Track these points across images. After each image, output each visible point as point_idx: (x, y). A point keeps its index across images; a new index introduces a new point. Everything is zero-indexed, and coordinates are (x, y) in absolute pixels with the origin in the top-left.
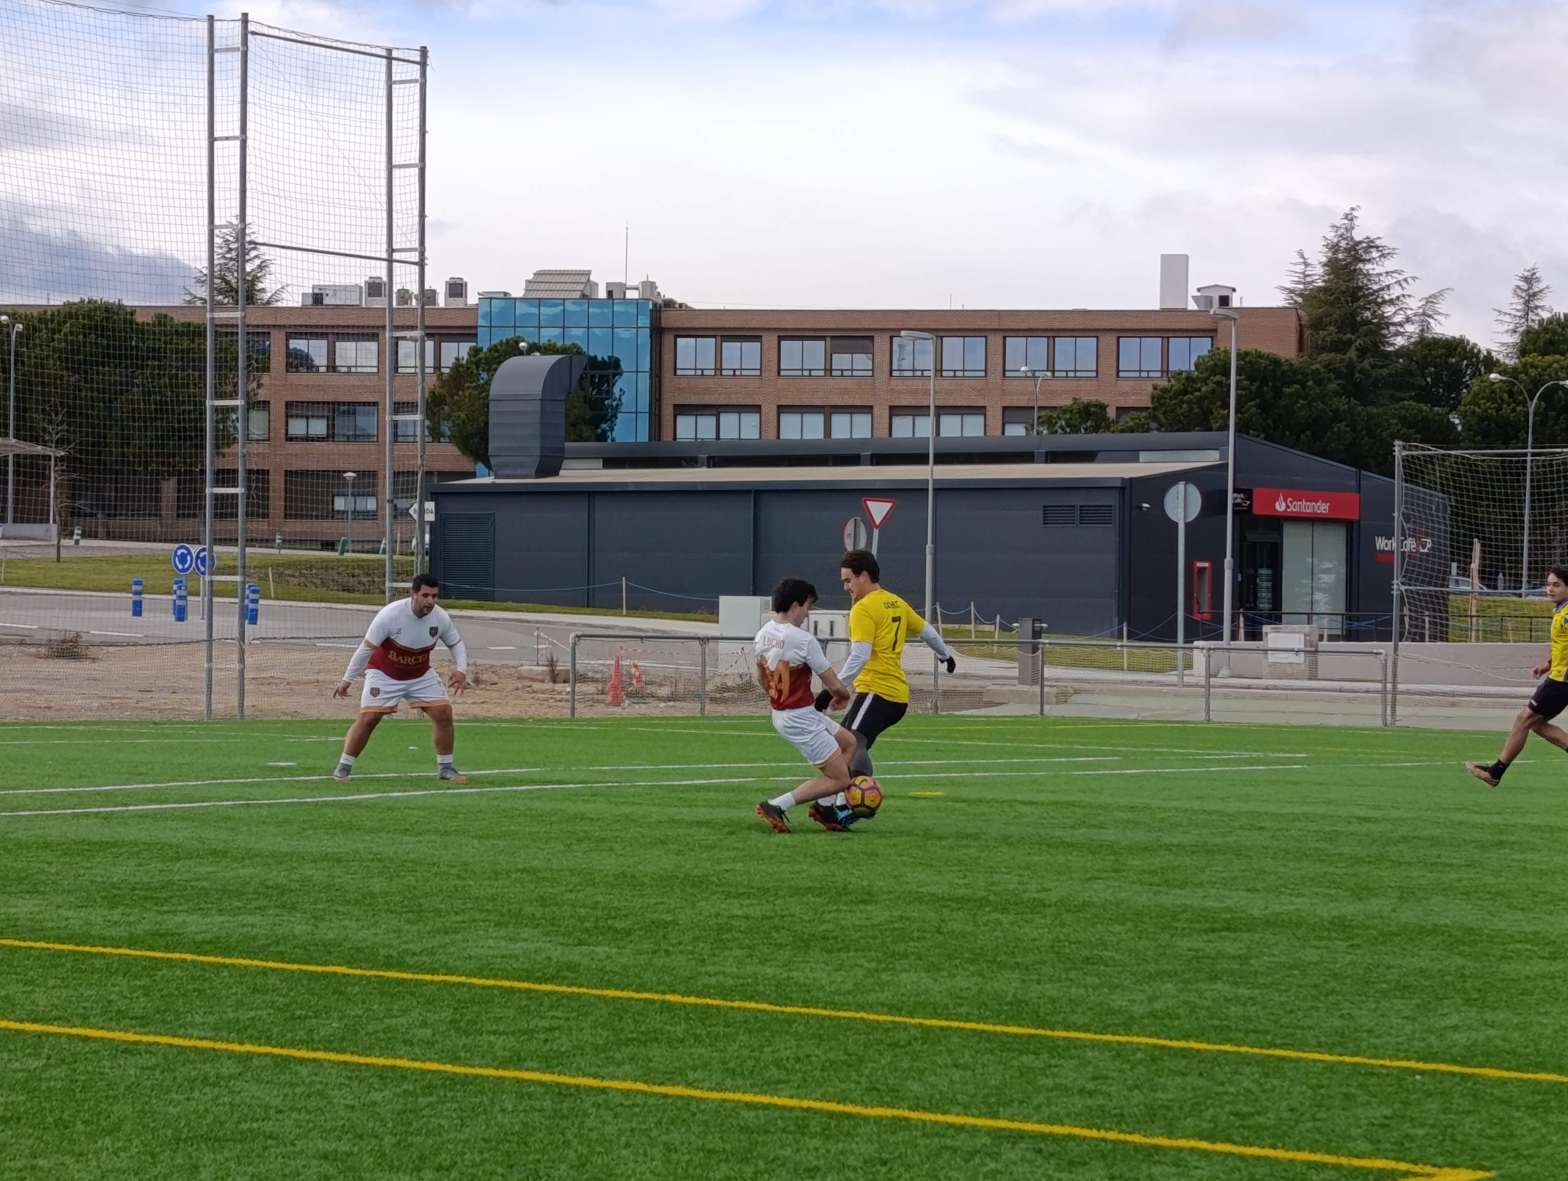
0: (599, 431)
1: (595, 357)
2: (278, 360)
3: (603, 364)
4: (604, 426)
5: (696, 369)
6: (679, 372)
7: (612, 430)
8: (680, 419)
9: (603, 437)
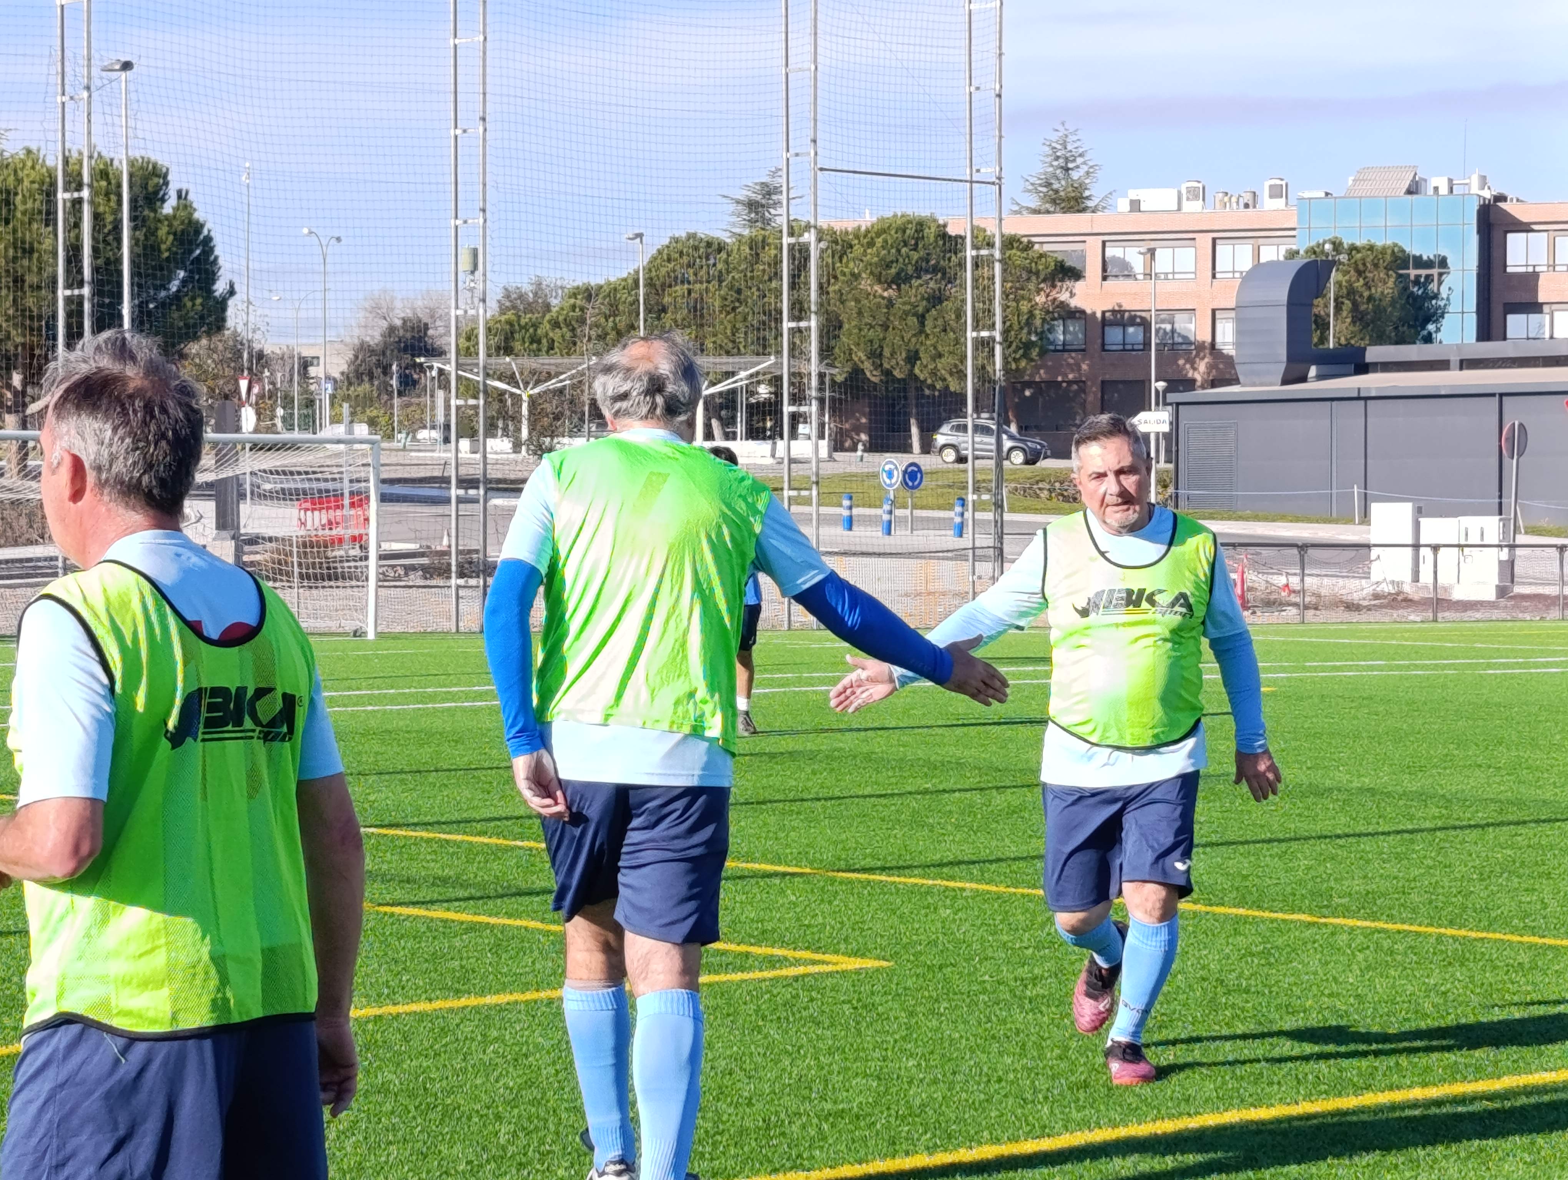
0: (1425, 333)
1: (1421, 256)
2: (1093, 269)
3: (1429, 264)
4: (1431, 327)
5: (1527, 266)
6: (1509, 270)
7: (1438, 330)
8: (1511, 318)
9: (1428, 339)
